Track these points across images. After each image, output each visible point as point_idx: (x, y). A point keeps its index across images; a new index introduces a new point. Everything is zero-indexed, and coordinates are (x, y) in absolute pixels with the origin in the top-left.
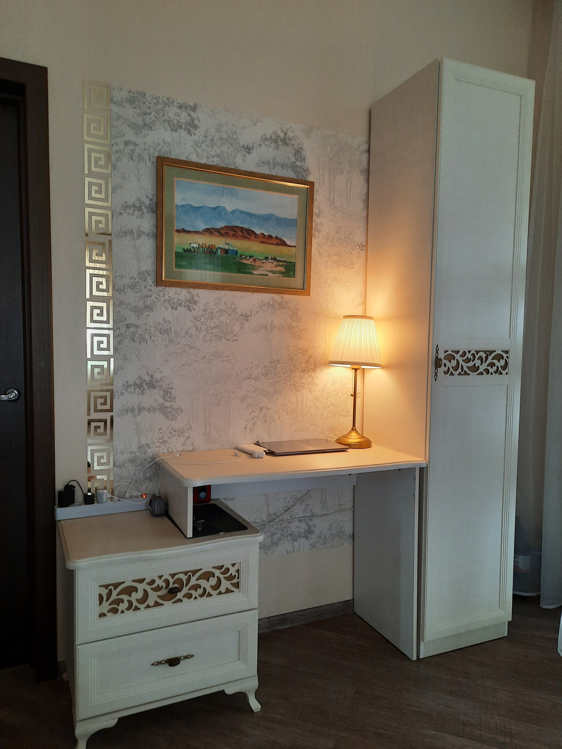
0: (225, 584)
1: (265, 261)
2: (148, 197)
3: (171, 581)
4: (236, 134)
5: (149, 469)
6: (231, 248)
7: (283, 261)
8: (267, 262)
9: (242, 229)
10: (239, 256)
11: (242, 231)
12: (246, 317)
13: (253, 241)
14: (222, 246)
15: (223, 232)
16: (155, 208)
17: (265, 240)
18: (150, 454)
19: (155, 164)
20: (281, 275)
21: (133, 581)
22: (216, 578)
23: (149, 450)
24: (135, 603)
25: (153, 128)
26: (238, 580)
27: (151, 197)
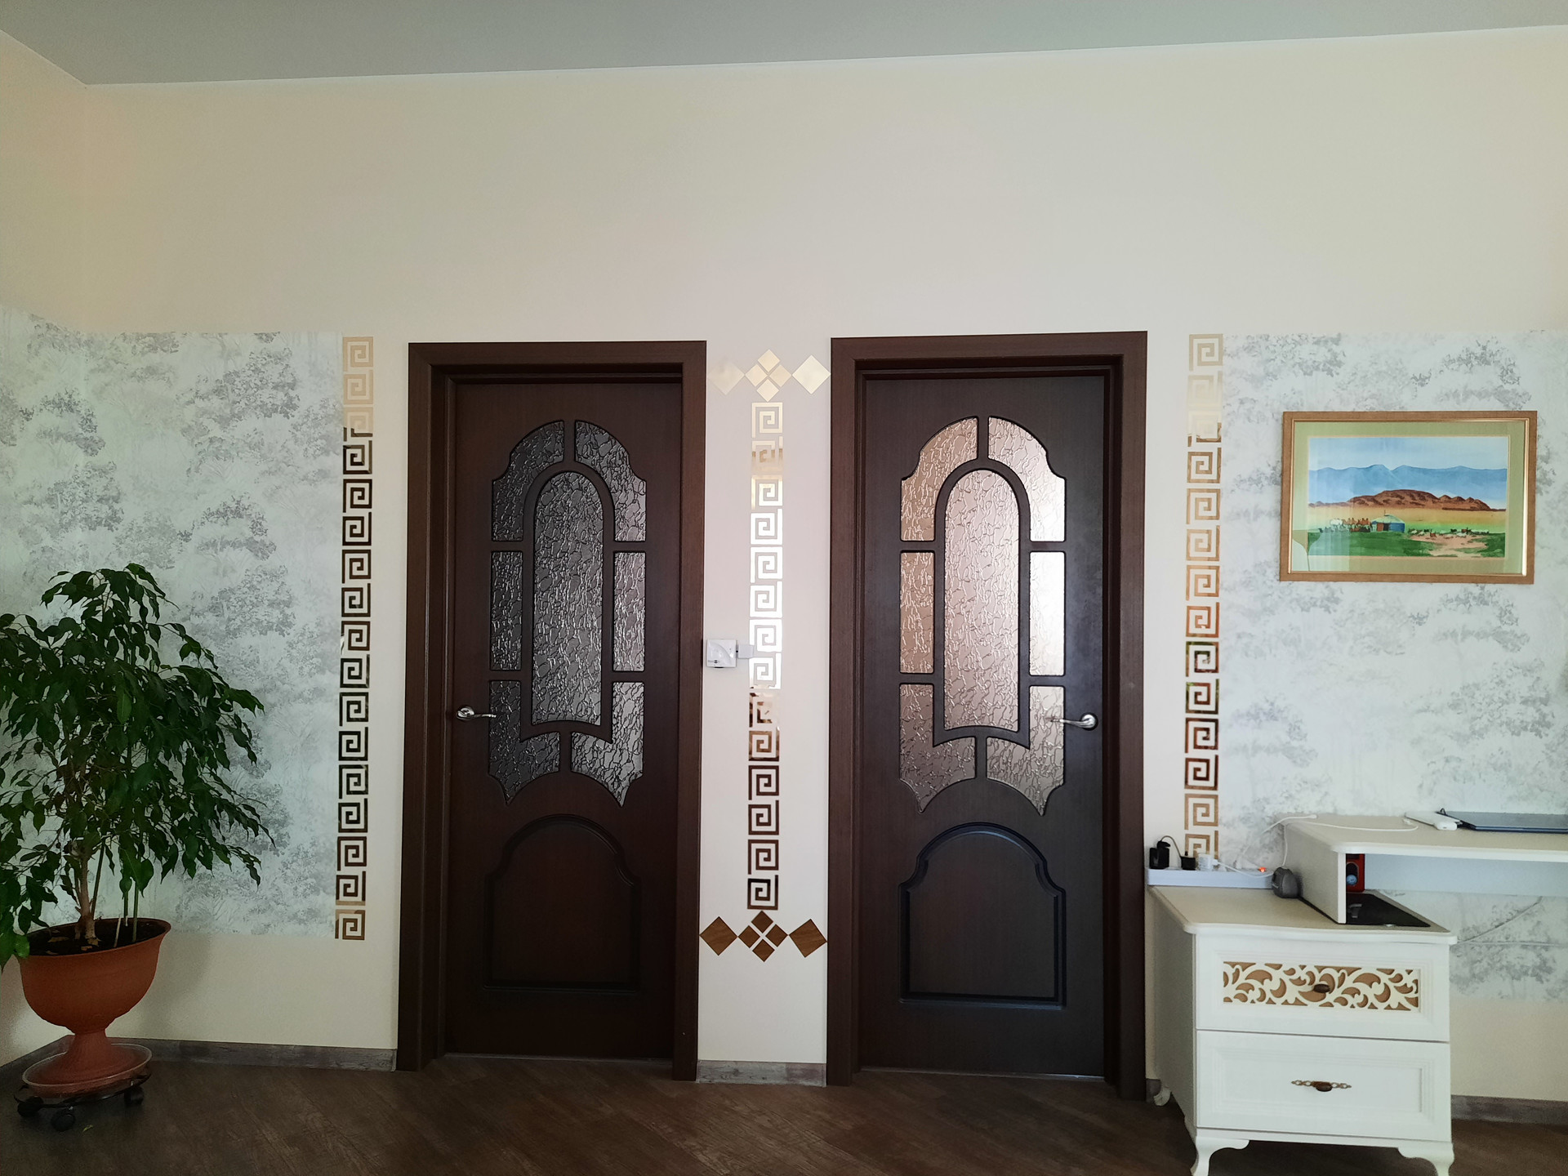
0: (1396, 997)
1: (1449, 536)
2: (1269, 465)
3: (1318, 976)
4: (1401, 363)
5: (1268, 834)
6: (1394, 521)
7: (1483, 534)
8: (1454, 536)
9: (1411, 493)
10: (1406, 531)
11: (1412, 496)
12: (1419, 620)
13: (1431, 508)
14: (1379, 520)
15: (1380, 500)
16: (1279, 479)
17: (1449, 505)
18: (1270, 814)
19: (1280, 422)
20: (1479, 555)
21: (1266, 965)
22: (1382, 984)
23: (1268, 807)
24: (1269, 995)
25: (1278, 377)
26: (1416, 995)
27: (1275, 465)
